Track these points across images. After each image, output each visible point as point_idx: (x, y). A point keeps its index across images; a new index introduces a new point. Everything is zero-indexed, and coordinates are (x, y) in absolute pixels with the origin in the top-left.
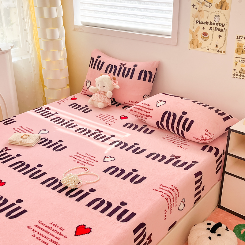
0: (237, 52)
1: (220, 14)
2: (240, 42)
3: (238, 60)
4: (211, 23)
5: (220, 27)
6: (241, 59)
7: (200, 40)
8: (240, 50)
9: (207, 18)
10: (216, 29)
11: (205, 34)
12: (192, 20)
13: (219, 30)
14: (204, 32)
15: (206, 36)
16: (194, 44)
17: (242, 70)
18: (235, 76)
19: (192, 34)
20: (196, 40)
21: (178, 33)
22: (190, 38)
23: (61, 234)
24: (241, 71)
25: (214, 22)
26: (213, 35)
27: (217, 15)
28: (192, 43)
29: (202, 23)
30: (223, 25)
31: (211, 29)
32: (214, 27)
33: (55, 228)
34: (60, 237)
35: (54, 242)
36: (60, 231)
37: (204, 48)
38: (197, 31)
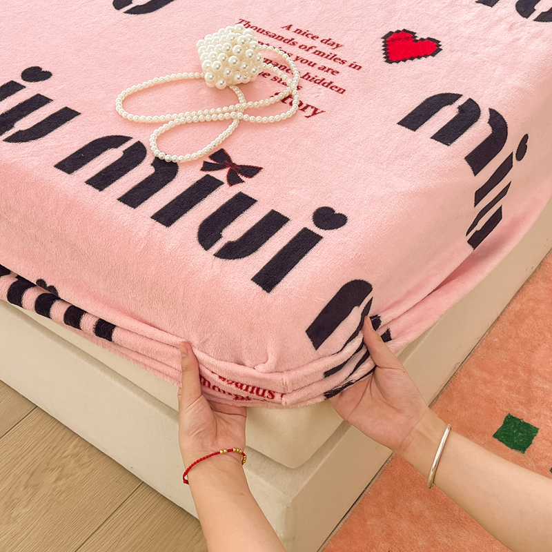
23: (334, 58)
33: (309, 42)
34: (335, 66)
35: (322, 82)
36: (327, 49)
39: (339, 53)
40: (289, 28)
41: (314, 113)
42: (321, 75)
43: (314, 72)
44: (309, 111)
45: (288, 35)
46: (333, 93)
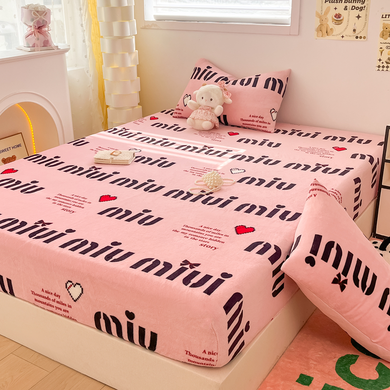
0: (383, 35)
3: (384, 46)
4: (346, 1)
5: (359, 5)
6: (388, 45)
7: (331, 24)
8: (386, 33)
10: (353, 8)
11: (338, 16)
13: (357, 8)
14: (337, 14)
16: (323, 30)
18: (381, 69)
19: (320, 17)
20: (325, 26)
21: (300, 18)
22: (317, 24)
23: (219, 234)
24: (388, 61)
26: (349, 16)
28: (320, 29)
29: (333, 2)
30: (363, 2)
31: (346, 8)
32: (349, 5)
33: (209, 230)
34: (220, 236)
35: (216, 240)
36: (216, 232)
37: (336, 35)
38: (327, 13)
39: (220, 232)
40: (202, 226)
41: (215, 248)
42: (215, 239)
43: (212, 238)
44: (213, 248)
45: (202, 228)
46: (221, 243)
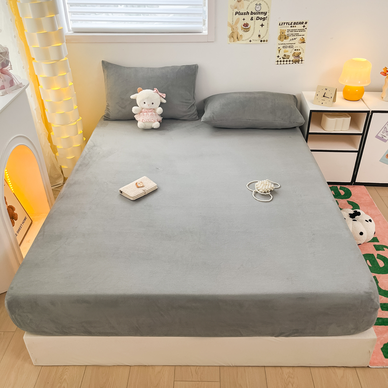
0: (280, 38)
1: (261, 2)
2: (282, 28)
3: (281, 46)
4: (252, 13)
5: (262, 16)
6: (284, 45)
7: (241, 32)
8: (283, 37)
9: (248, 8)
10: (258, 18)
11: (246, 25)
12: (230, 12)
13: (261, 19)
14: (245, 24)
15: (247, 28)
16: (234, 36)
17: (285, 55)
18: (279, 63)
19: (232, 27)
22: (229, 31)
24: (284, 57)
25: (255, 11)
26: (255, 25)
27: (258, 4)
28: (232, 36)
29: (242, 14)
30: (265, 14)
31: (252, 19)
32: (255, 16)
37: (245, 40)
38: (237, 23)
